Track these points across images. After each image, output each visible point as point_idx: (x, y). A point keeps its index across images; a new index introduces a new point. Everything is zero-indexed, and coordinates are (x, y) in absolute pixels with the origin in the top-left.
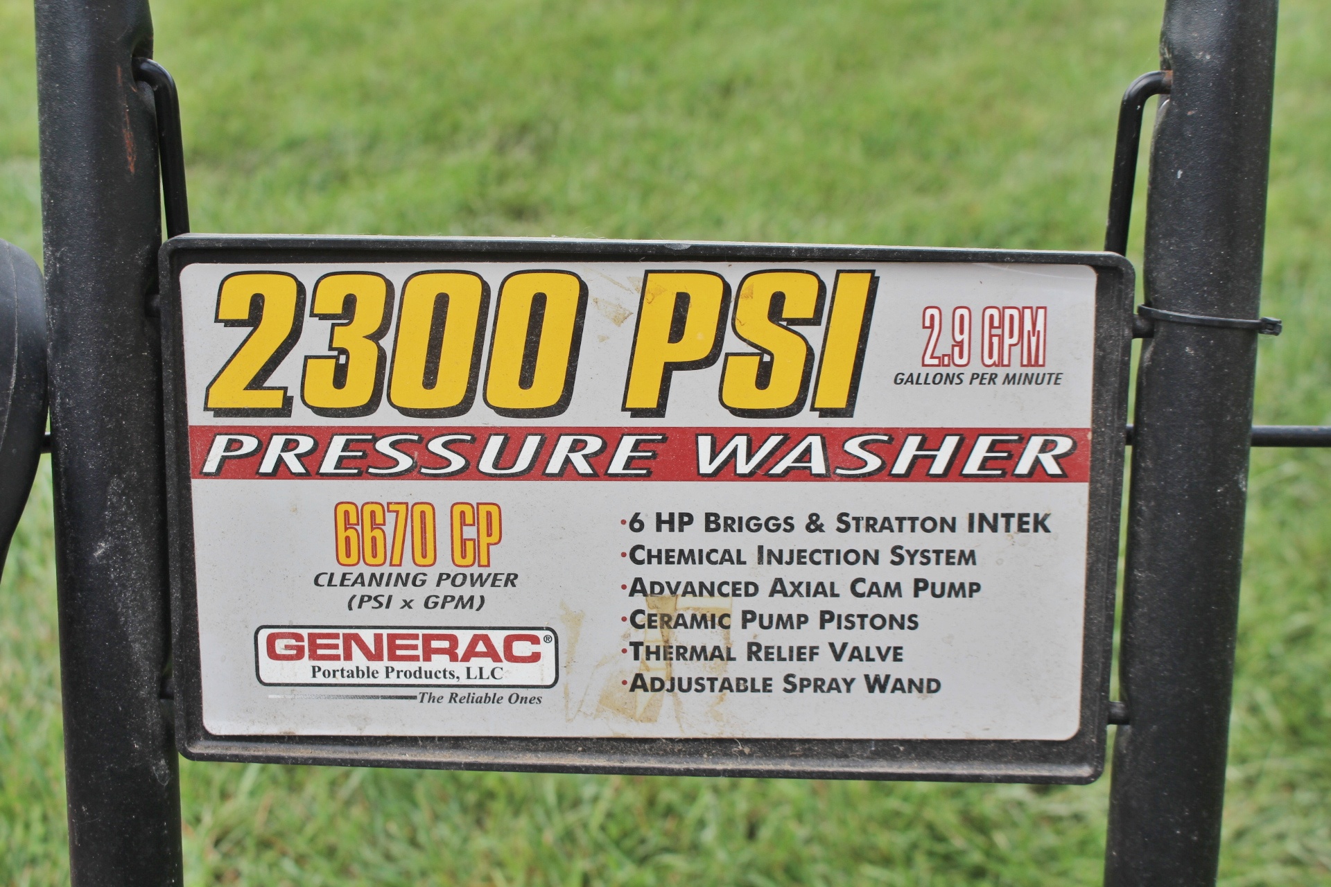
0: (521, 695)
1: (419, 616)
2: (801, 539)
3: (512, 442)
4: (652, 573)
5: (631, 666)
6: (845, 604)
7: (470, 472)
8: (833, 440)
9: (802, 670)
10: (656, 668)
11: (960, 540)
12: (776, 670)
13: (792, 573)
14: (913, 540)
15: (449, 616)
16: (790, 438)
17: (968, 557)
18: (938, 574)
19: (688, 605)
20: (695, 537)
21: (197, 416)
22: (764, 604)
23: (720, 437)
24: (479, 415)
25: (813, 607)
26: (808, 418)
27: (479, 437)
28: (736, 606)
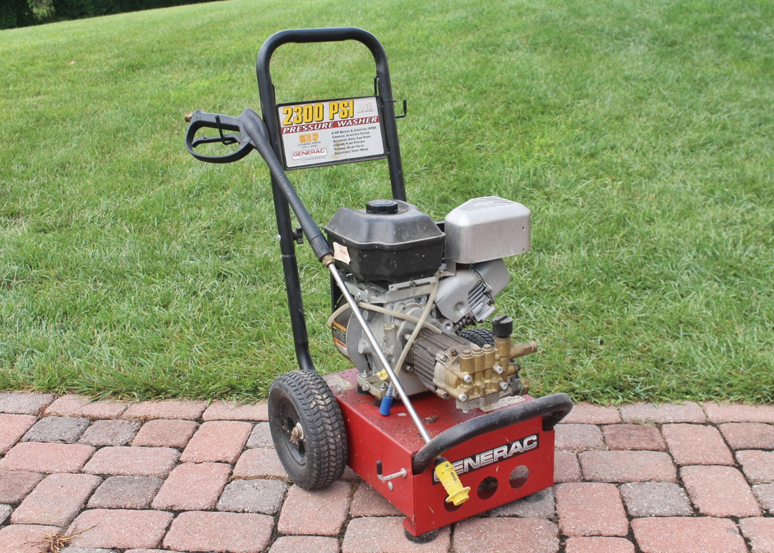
0: (323, 157)
1: (310, 148)
2: (351, 133)
3: (318, 125)
4: (335, 139)
5: (335, 151)
6: (357, 140)
7: (314, 129)
8: (352, 120)
9: (353, 149)
10: (338, 151)
11: (367, 131)
12: (350, 149)
13: (350, 137)
14: (362, 131)
15: (314, 148)
16: (348, 121)
17: (368, 133)
18: (366, 135)
19: (340, 143)
20: (339, 134)
21: (282, 126)
22: (348, 142)
23: (340, 122)
24: (314, 122)
25: (353, 141)
26: (349, 118)
27: (314, 125)
28: (345, 142)
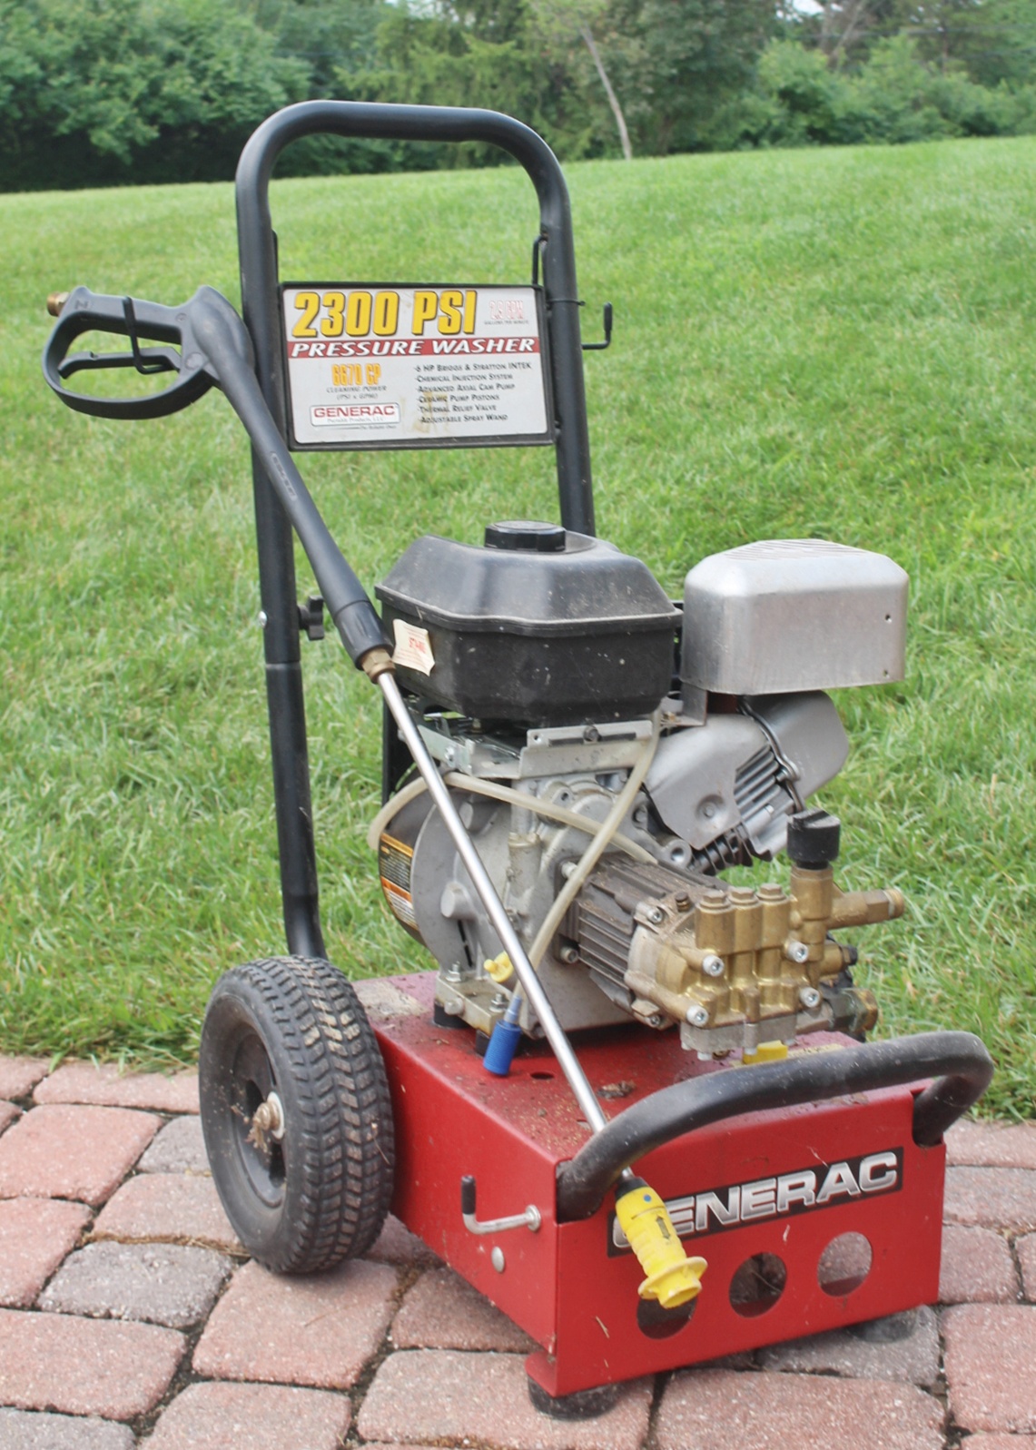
0: (390, 426)
1: (359, 401)
2: (464, 373)
3: (382, 343)
4: (424, 384)
5: (420, 415)
6: (479, 392)
7: (371, 354)
8: (470, 341)
9: (469, 414)
10: (428, 415)
11: (507, 371)
12: (461, 414)
13: (463, 383)
14: (495, 372)
15: (368, 400)
16: (459, 341)
17: (510, 377)
18: (503, 382)
19: (435, 394)
20: (435, 373)
21: (290, 338)
22: (457, 393)
23: (439, 341)
24: (372, 336)
25: (469, 393)
26: (462, 335)
27: (373, 342)
28: (448, 394)
